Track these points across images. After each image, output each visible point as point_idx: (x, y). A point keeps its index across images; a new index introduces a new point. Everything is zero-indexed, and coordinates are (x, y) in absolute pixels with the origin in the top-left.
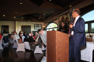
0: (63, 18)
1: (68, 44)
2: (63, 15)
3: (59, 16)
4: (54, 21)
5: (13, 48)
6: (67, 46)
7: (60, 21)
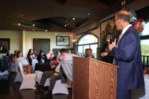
0: (108, 26)
1: (115, 86)
2: (109, 21)
3: (101, 21)
4: (92, 32)
5: (15, 81)
6: (112, 90)
7: (103, 32)
